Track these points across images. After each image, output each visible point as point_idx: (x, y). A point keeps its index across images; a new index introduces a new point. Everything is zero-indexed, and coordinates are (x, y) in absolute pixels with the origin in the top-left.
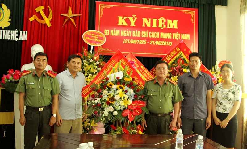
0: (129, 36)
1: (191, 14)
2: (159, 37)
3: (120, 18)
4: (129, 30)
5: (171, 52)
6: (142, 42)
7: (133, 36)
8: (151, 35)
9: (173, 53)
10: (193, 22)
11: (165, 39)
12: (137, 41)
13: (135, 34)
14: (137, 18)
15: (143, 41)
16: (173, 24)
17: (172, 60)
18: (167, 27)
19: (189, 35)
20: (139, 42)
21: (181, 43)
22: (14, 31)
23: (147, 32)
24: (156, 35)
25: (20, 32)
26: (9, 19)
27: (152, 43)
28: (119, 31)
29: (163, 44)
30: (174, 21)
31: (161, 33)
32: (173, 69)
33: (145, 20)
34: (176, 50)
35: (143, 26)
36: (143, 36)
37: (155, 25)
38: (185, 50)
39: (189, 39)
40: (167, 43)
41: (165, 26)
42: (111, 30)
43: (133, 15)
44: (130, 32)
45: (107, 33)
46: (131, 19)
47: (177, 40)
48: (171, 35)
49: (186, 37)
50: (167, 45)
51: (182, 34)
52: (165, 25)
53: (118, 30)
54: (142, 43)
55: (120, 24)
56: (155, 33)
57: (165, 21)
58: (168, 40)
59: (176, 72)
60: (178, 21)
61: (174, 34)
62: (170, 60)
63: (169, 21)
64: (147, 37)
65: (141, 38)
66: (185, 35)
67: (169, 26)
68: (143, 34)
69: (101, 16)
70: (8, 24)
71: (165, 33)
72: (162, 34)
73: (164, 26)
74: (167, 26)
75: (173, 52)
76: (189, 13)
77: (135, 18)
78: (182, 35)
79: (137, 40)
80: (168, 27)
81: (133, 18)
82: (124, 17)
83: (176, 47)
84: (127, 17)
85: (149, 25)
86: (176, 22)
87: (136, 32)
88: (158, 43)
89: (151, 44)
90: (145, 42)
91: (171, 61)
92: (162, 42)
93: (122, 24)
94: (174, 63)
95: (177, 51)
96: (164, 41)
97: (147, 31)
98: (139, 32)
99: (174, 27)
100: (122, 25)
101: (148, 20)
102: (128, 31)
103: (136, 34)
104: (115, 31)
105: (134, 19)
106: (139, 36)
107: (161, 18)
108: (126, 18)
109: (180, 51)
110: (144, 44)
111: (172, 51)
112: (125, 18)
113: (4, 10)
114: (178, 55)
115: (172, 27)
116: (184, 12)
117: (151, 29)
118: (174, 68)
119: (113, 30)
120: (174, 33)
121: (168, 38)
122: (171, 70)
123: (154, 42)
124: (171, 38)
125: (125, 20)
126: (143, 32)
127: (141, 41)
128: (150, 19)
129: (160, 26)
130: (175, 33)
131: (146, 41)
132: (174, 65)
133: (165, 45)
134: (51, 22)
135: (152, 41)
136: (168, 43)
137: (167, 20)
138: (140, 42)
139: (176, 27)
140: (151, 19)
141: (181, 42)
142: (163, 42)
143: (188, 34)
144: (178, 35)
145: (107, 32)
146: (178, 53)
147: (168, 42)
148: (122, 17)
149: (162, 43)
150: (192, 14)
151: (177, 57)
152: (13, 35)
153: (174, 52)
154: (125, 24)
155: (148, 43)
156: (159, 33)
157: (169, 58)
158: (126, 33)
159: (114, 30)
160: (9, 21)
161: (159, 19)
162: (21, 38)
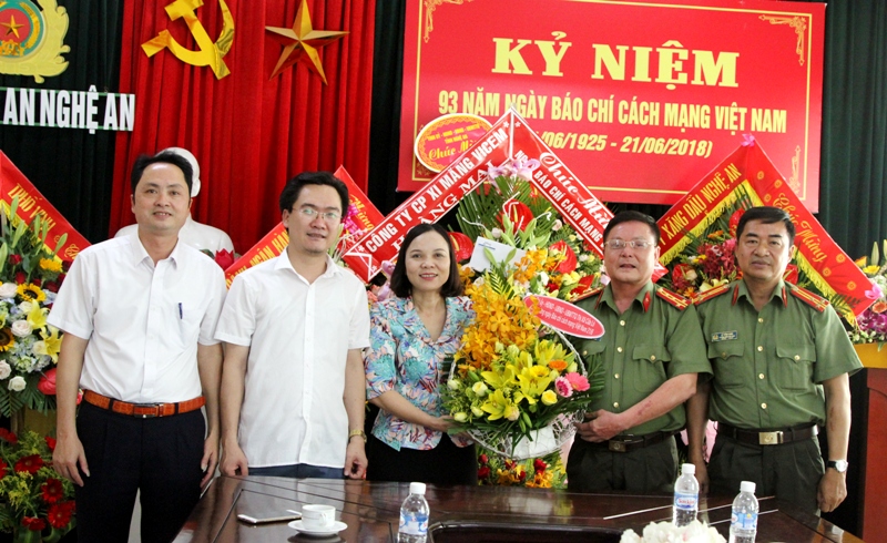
0: (535, 116)
1: (795, 25)
2: (657, 123)
3: (502, 44)
4: (536, 95)
5: (703, 185)
6: (589, 142)
7: (555, 117)
8: (626, 112)
9: (713, 189)
10: (802, 59)
11: (683, 130)
12: (570, 139)
13: (562, 107)
14: (570, 44)
15: (595, 136)
16: (719, 68)
17: (708, 215)
18: (693, 82)
19: (784, 113)
20: (577, 143)
21: (744, 150)
22: (82, 94)
23: (612, 102)
24: (646, 113)
25: (105, 98)
26: (64, 44)
27: (631, 147)
28: (497, 96)
29: (676, 149)
30: (723, 55)
31: (668, 106)
32: (711, 253)
33: (602, 52)
34: (724, 175)
35: (593, 77)
36: (592, 119)
37: (642, 75)
38: (761, 175)
39: (784, 131)
40: (689, 146)
41: (683, 79)
42: (466, 94)
43: (554, 34)
44: (543, 101)
45: (450, 104)
46: (545, 47)
47: (733, 133)
48: (708, 112)
49: (772, 121)
50: (691, 153)
51: (754, 110)
52: (684, 71)
53: (493, 92)
54: (589, 147)
55: (501, 67)
56: (644, 104)
57: (684, 54)
58: (694, 134)
59: (721, 262)
60: (737, 55)
61: (720, 111)
62: (702, 216)
63: (703, 58)
64: (611, 121)
65: (585, 127)
66: (768, 112)
67: (703, 78)
68: (595, 110)
69: (427, 35)
70: (58, 67)
71: (684, 107)
72: (671, 110)
73: (680, 75)
74: (691, 77)
75: (711, 184)
76: (787, 21)
77: (561, 44)
78: (756, 115)
79: (569, 135)
80: (697, 81)
81: (553, 43)
82: (519, 41)
83: (726, 164)
84: (529, 42)
85: (618, 73)
86: (729, 60)
87: (567, 100)
88: (654, 146)
89: (624, 149)
90: (599, 142)
91: (705, 220)
92: (671, 141)
93: (511, 67)
94: (714, 227)
95: (727, 181)
96: (681, 137)
97: (612, 96)
98: (578, 100)
99: (720, 79)
100: (509, 72)
101: (616, 54)
102: (532, 98)
103: (567, 108)
104: (480, 96)
105: (557, 49)
106: (578, 118)
107: (669, 43)
108: (528, 45)
109: (740, 180)
110: (599, 148)
111: (711, 178)
112: (523, 43)
113: (41, 9)
114: (731, 198)
115: (711, 81)
116: (766, 18)
117: (627, 89)
118: (713, 249)
119: (472, 94)
120: (720, 105)
121: (697, 126)
122: (704, 257)
123: (637, 140)
124: (707, 126)
125: (521, 51)
126: (592, 102)
127: (585, 136)
128: (623, 49)
129: (664, 76)
130: (725, 105)
131: (605, 137)
132: (716, 235)
133: (681, 152)
134: (227, 59)
135: (628, 140)
136: (696, 147)
137: (694, 52)
138: (580, 142)
139: (730, 81)
140: (627, 48)
141: (746, 144)
142: (677, 141)
143: (780, 109)
144: (738, 114)
145: (450, 100)
146: (733, 186)
147: (693, 143)
148: (511, 41)
149: (670, 146)
150: (798, 28)
151: (728, 203)
152: (78, 109)
153: (718, 182)
154: (522, 68)
155: (614, 144)
156: (658, 105)
157: (694, 208)
158: (524, 107)
159: (476, 92)
160: (62, 55)
161: (658, 50)
162: (110, 121)
